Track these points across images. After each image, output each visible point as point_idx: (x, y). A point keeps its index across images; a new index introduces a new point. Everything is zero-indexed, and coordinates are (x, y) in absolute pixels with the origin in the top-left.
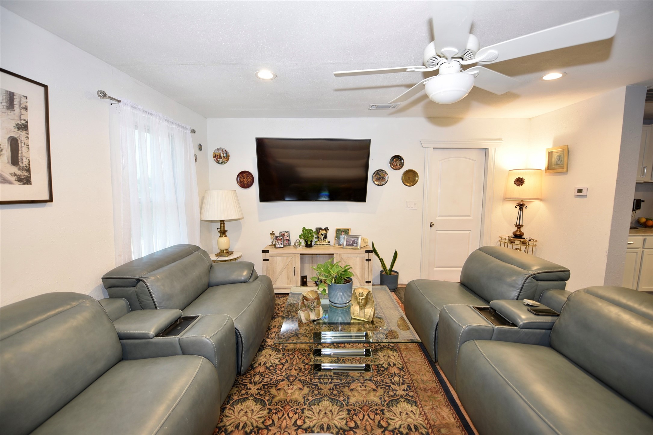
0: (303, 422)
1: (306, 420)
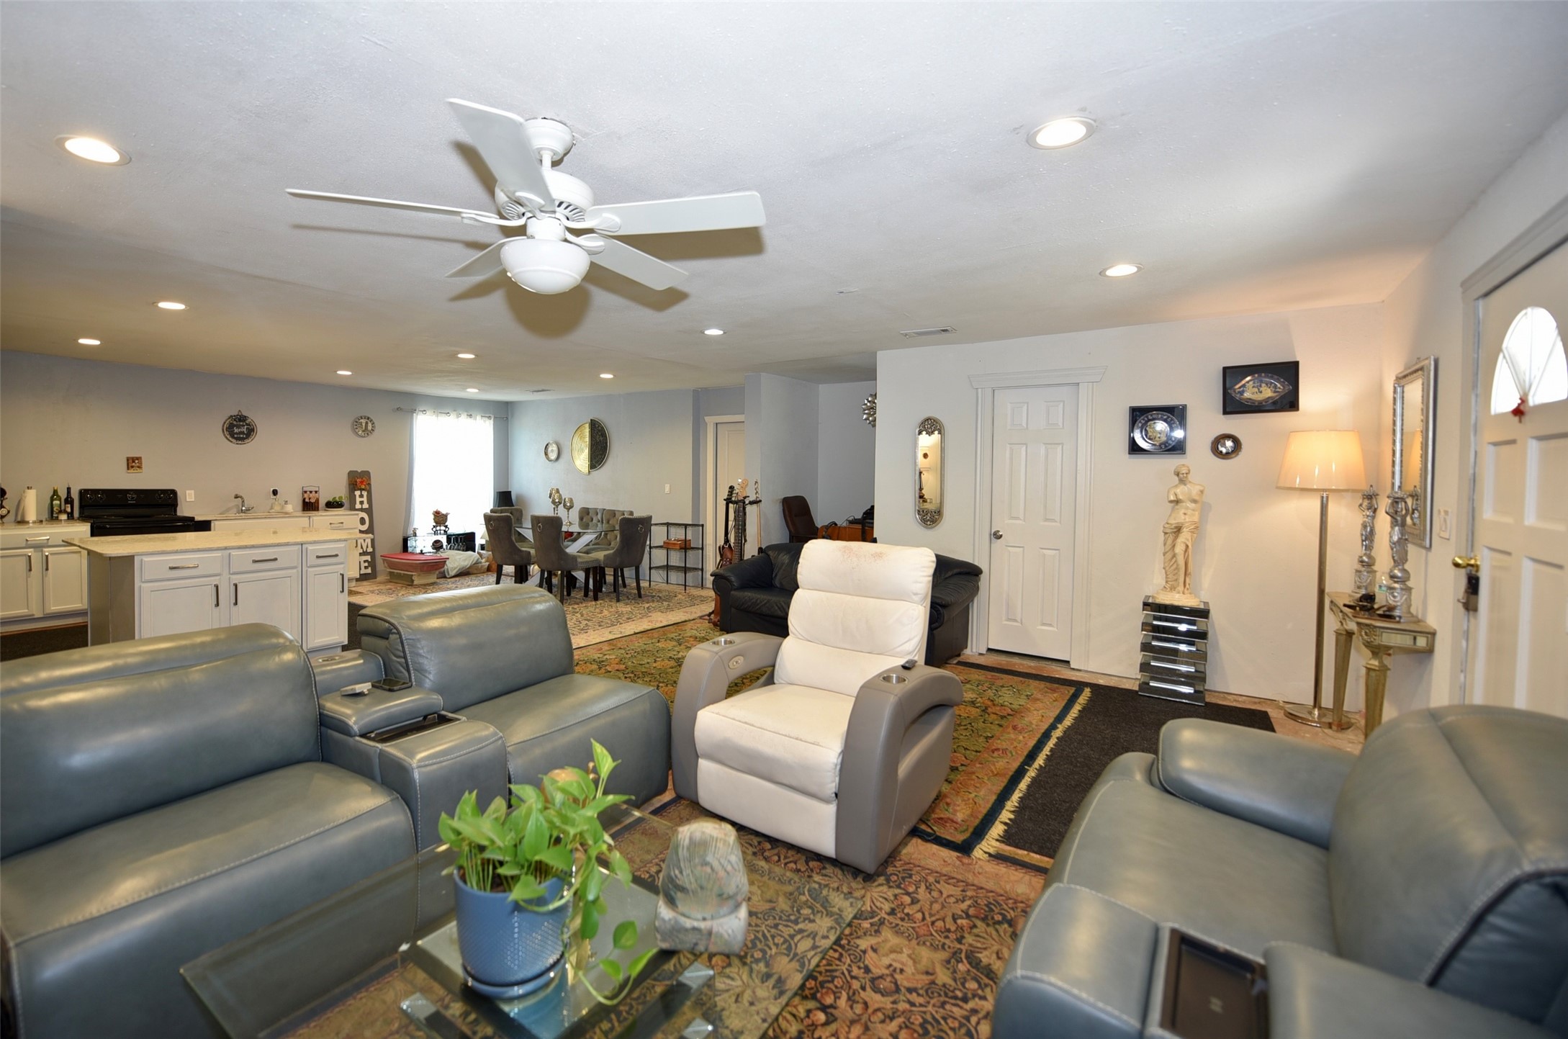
0: (811, 1015)
1: (802, 1014)
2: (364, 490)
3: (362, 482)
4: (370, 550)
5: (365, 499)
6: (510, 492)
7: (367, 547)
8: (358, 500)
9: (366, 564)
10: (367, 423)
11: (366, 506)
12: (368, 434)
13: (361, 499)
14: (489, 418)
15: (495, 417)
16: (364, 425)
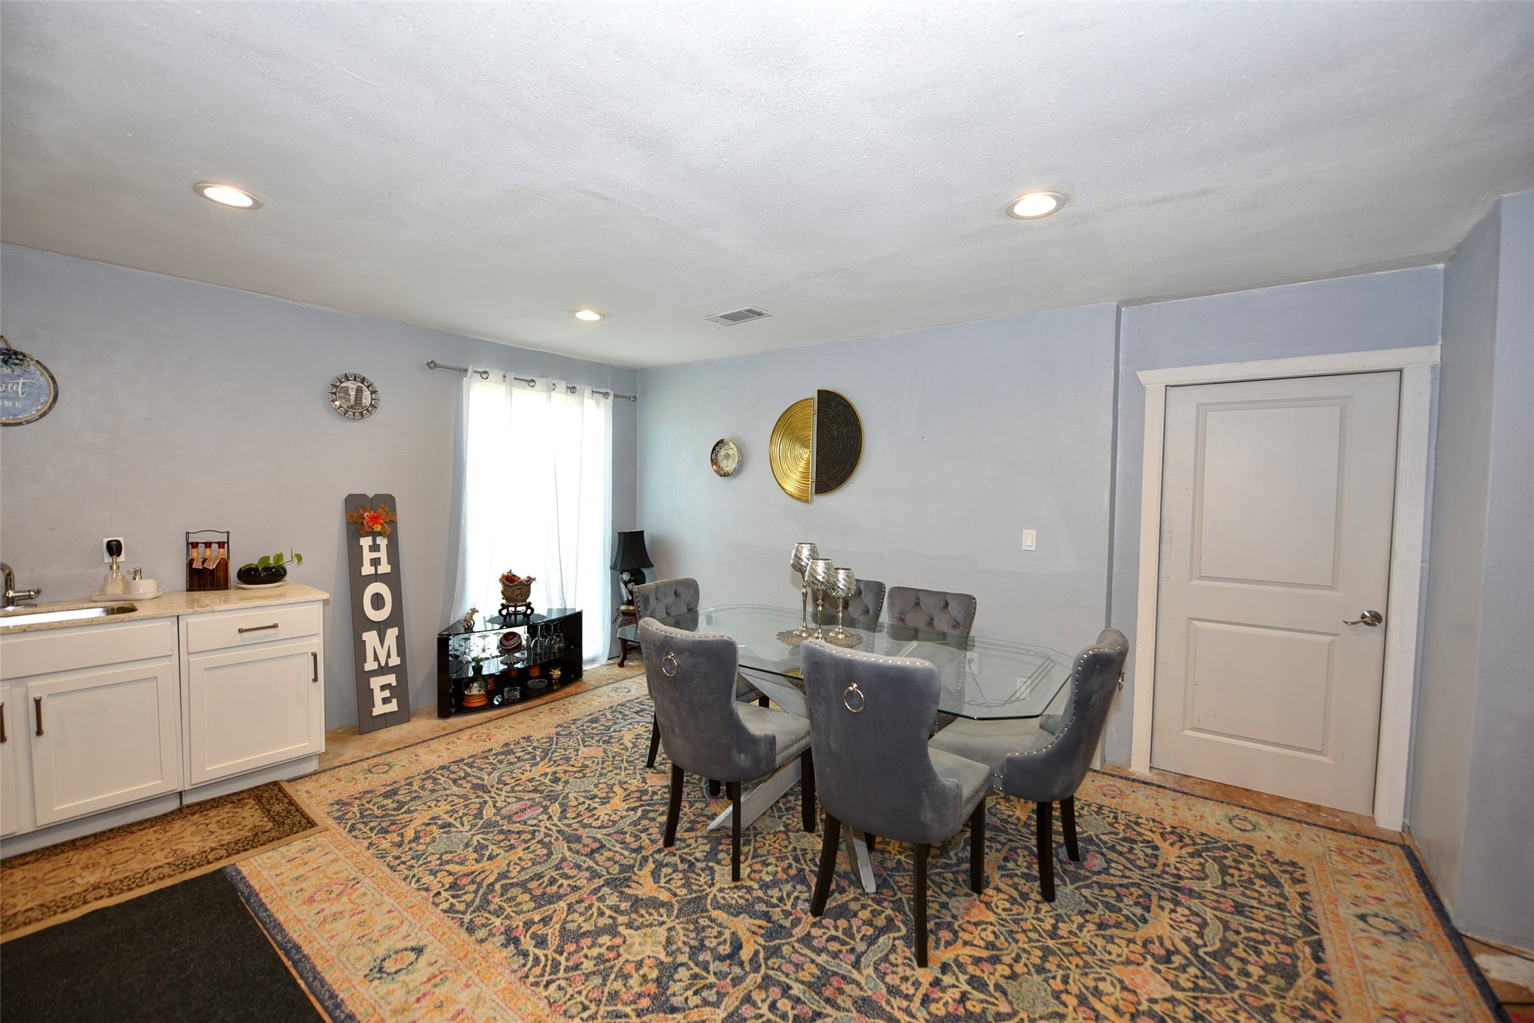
2: (380, 534)
3: (375, 519)
4: (395, 661)
5: (383, 554)
6: (642, 532)
7: (389, 656)
8: (367, 556)
9: (387, 693)
10: (359, 391)
11: (385, 568)
12: (362, 415)
13: (375, 555)
14: (606, 395)
15: (616, 396)
16: (353, 393)
